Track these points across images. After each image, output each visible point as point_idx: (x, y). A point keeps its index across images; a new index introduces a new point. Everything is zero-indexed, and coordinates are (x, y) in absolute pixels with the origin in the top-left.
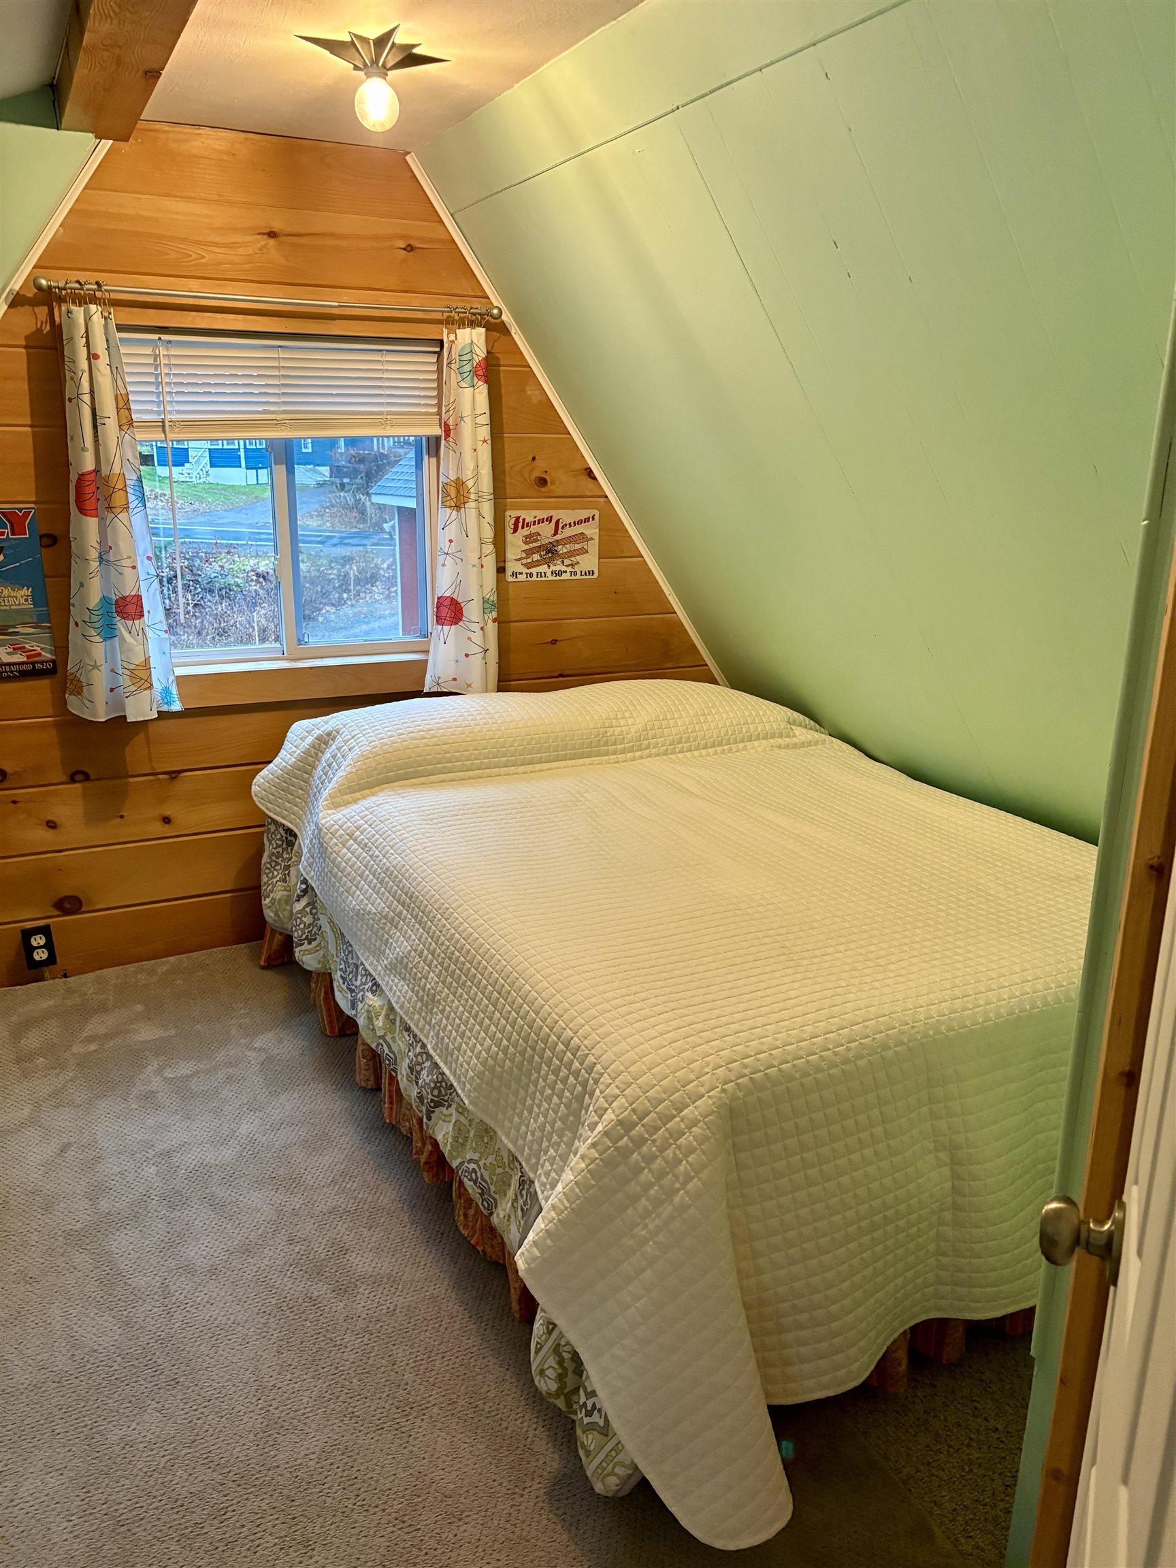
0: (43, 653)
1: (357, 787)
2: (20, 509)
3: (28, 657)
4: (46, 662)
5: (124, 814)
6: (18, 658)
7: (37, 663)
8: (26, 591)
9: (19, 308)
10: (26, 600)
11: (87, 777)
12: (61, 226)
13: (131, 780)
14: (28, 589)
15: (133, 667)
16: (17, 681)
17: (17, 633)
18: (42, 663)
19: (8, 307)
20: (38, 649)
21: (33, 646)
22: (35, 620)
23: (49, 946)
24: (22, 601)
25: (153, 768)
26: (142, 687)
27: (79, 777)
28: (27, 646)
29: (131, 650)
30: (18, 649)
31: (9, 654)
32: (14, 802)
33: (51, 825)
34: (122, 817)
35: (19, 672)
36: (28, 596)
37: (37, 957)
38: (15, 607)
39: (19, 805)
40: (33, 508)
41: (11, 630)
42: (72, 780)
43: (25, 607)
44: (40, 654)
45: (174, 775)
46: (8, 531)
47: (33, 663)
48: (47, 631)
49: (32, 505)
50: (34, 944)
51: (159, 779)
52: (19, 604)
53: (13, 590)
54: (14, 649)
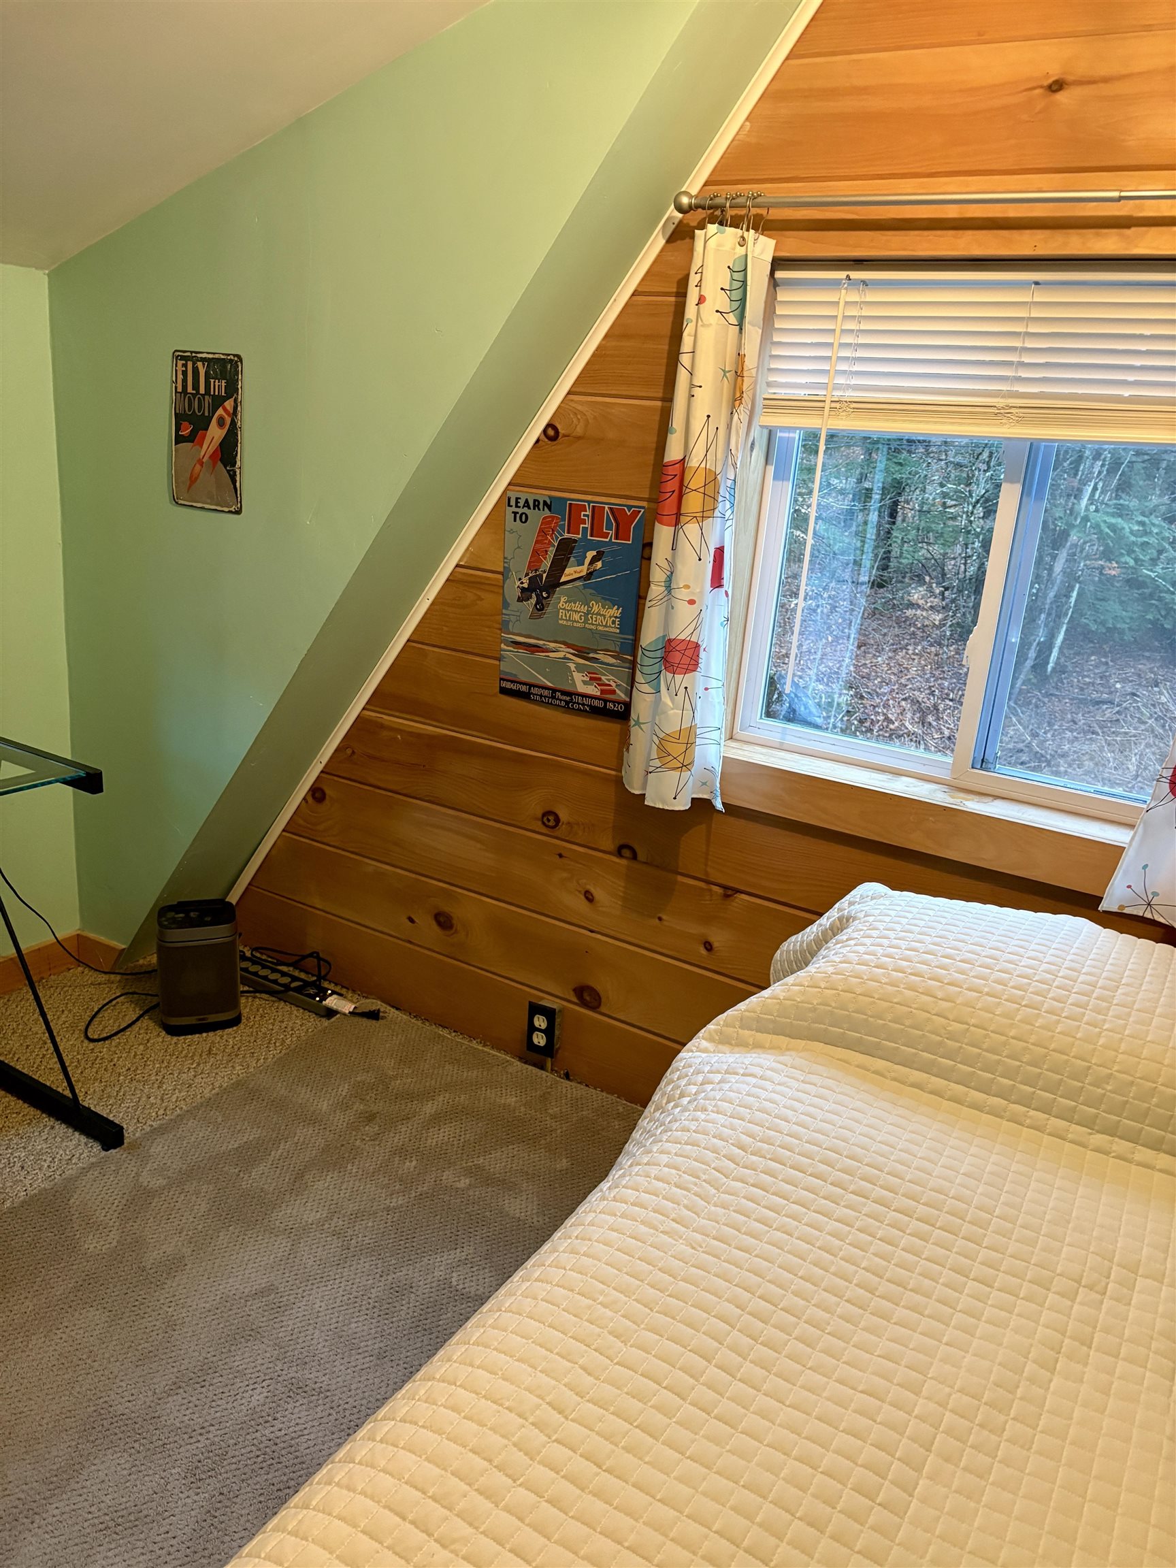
0: (618, 691)
1: (771, 1026)
2: (630, 507)
3: (602, 692)
4: (619, 703)
5: (664, 917)
6: (593, 690)
7: (610, 701)
8: (615, 612)
9: (679, 242)
10: (614, 622)
11: (634, 857)
12: (747, 119)
13: (680, 878)
14: (618, 609)
15: (662, 735)
16: (586, 717)
17: (595, 660)
18: (613, 702)
19: (669, 241)
20: (614, 684)
21: (609, 680)
22: (618, 649)
23: (549, 1032)
24: (610, 623)
25: (707, 874)
26: (666, 766)
27: (626, 852)
28: (603, 678)
29: (664, 713)
30: (595, 679)
31: (585, 682)
32: (561, 856)
33: (589, 897)
34: (660, 919)
35: (590, 706)
36: (616, 617)
37: (535, 1041)
38: (601, 628)
39: (563, 860)
40: (643, 508)
41: (591, 655)
42: (619, 852)
43: (611, 630)
44: (613, 692)
45: (730, 892)
46: (612, 533)
47: (606, 701)
48: (627, 665)
49: (645, 504)
50: (537, 1024)
51: (710, 890)
52: (606, 626)
53: (603, 607)
54: (591, 679)
